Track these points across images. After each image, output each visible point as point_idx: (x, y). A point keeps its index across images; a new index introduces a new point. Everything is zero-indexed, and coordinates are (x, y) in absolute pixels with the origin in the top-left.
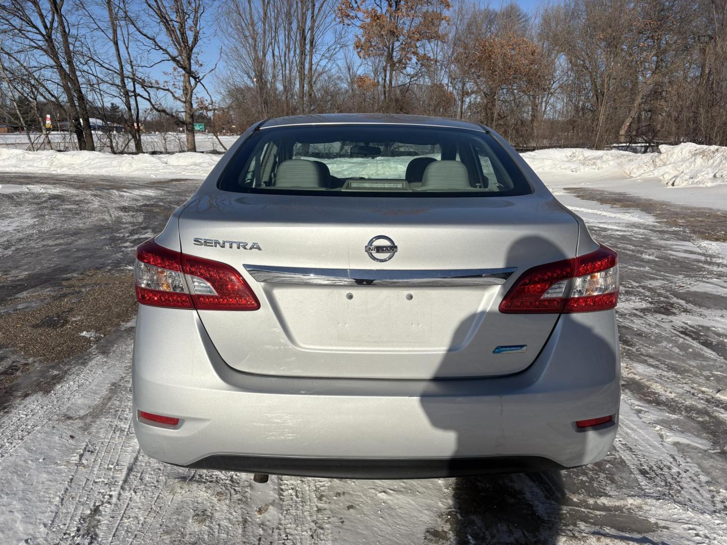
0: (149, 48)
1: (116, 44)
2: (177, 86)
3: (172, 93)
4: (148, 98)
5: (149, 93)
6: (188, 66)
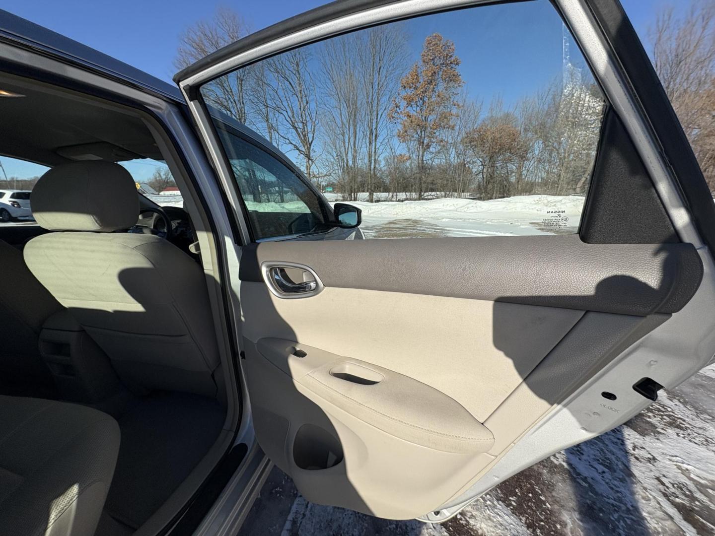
6: (307, 153)
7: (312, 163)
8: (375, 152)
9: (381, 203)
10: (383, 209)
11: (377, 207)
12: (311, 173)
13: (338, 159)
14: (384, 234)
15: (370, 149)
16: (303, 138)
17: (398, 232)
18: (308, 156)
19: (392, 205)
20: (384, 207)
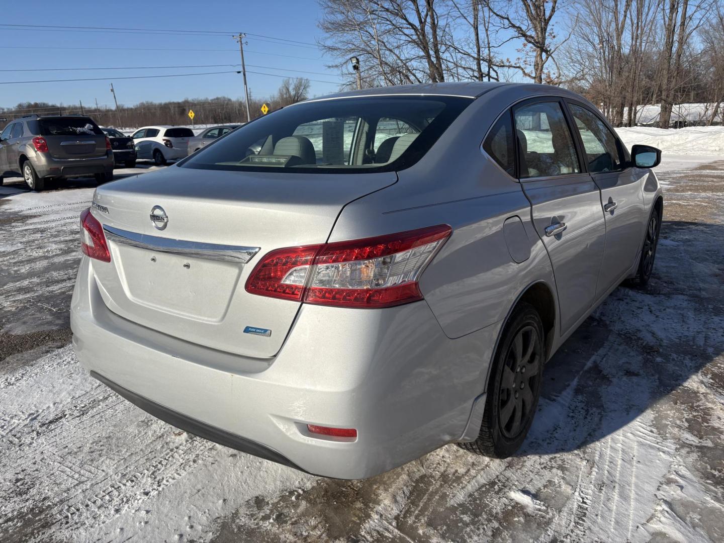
0: (498, 28)
1: (476, 29)
2: (528, 62)
3: (522, 69)
4: (496, 77)
5: (497, 73)
6: (540, 40)
7: (547, 58)
8: (683, 24)
9: (688, 128)
10: (690, 142)
11: (677, 137)
12: (543, 76)
13: (602, 47)
14: (687, 186)
15: (671, 20)
16: (533, 12)
17: (716, 184)
18: (541, 47)
19: (711, 133)
20: (691, 137)
